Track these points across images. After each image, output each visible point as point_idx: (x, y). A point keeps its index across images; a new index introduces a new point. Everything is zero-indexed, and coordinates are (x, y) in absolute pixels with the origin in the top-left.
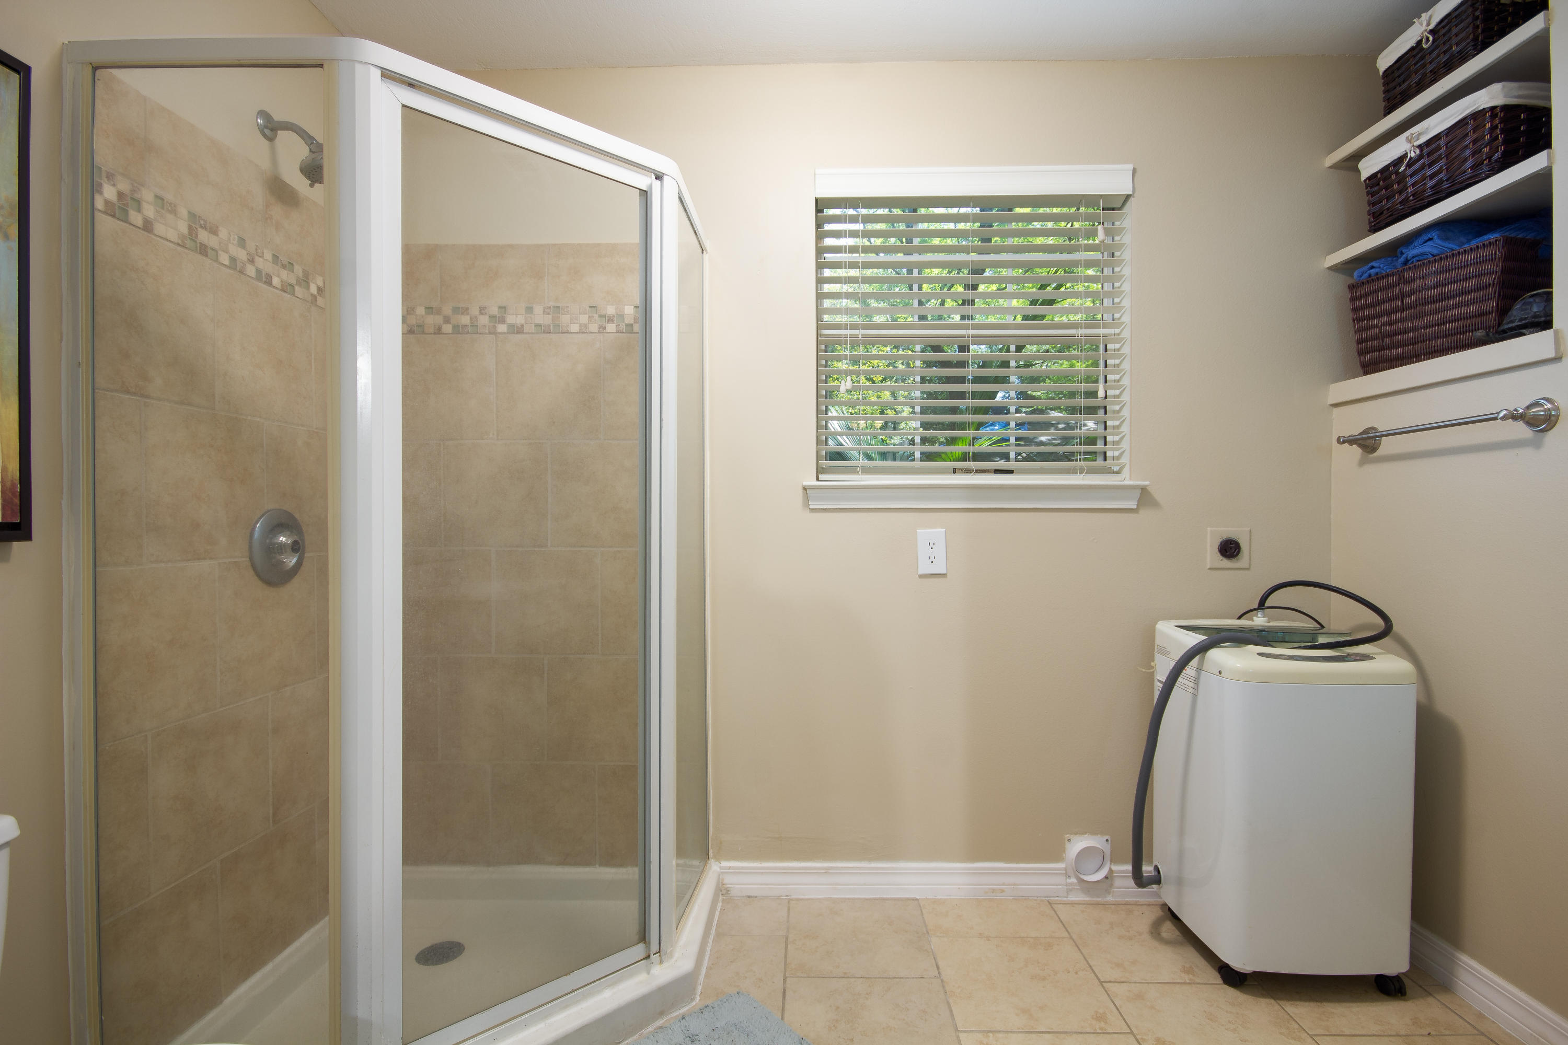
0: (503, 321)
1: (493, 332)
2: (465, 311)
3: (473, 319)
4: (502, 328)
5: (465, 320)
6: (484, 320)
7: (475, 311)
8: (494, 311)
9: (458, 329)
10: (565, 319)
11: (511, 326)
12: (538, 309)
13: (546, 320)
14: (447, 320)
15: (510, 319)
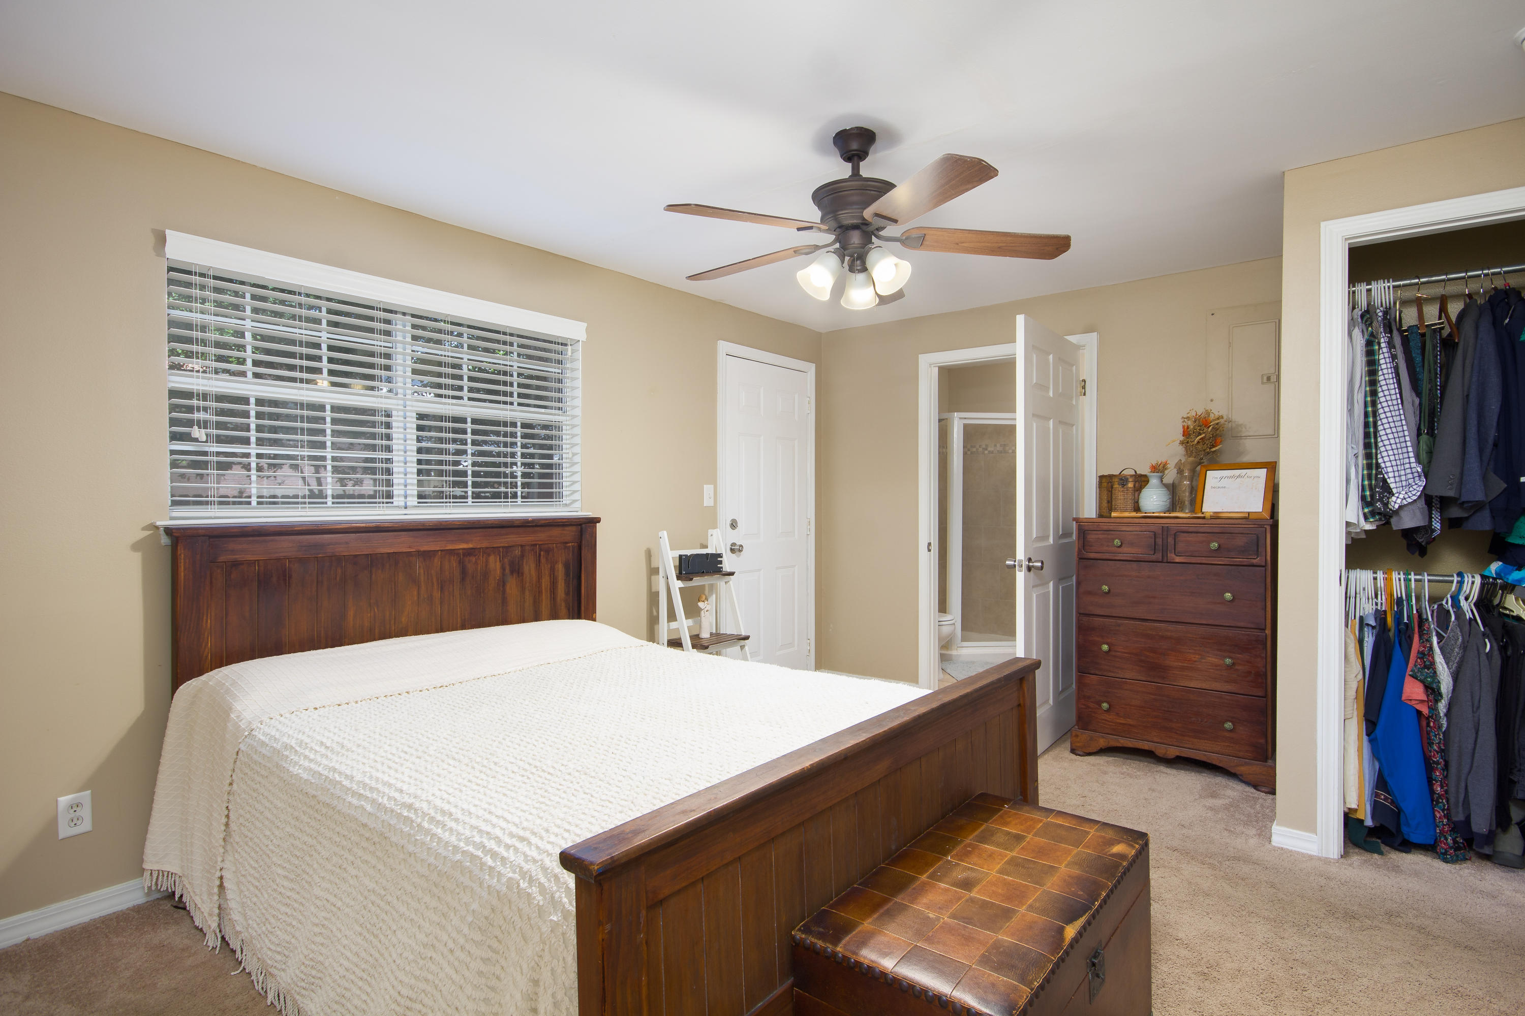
0: (986, 450)
1: (983, 453)
2: (974, 447)
3: (977, 449)
4: (986, 452)
5: (974, 450)
6: (980, 449)
7: (978, 447)
8: (984, 446)
9: (972, 453)
10: (1007, 448)
11: (989, 451)
12: (998, 445)
13: (1001, 449)
14: (969, 450)
15: (989, 449)
